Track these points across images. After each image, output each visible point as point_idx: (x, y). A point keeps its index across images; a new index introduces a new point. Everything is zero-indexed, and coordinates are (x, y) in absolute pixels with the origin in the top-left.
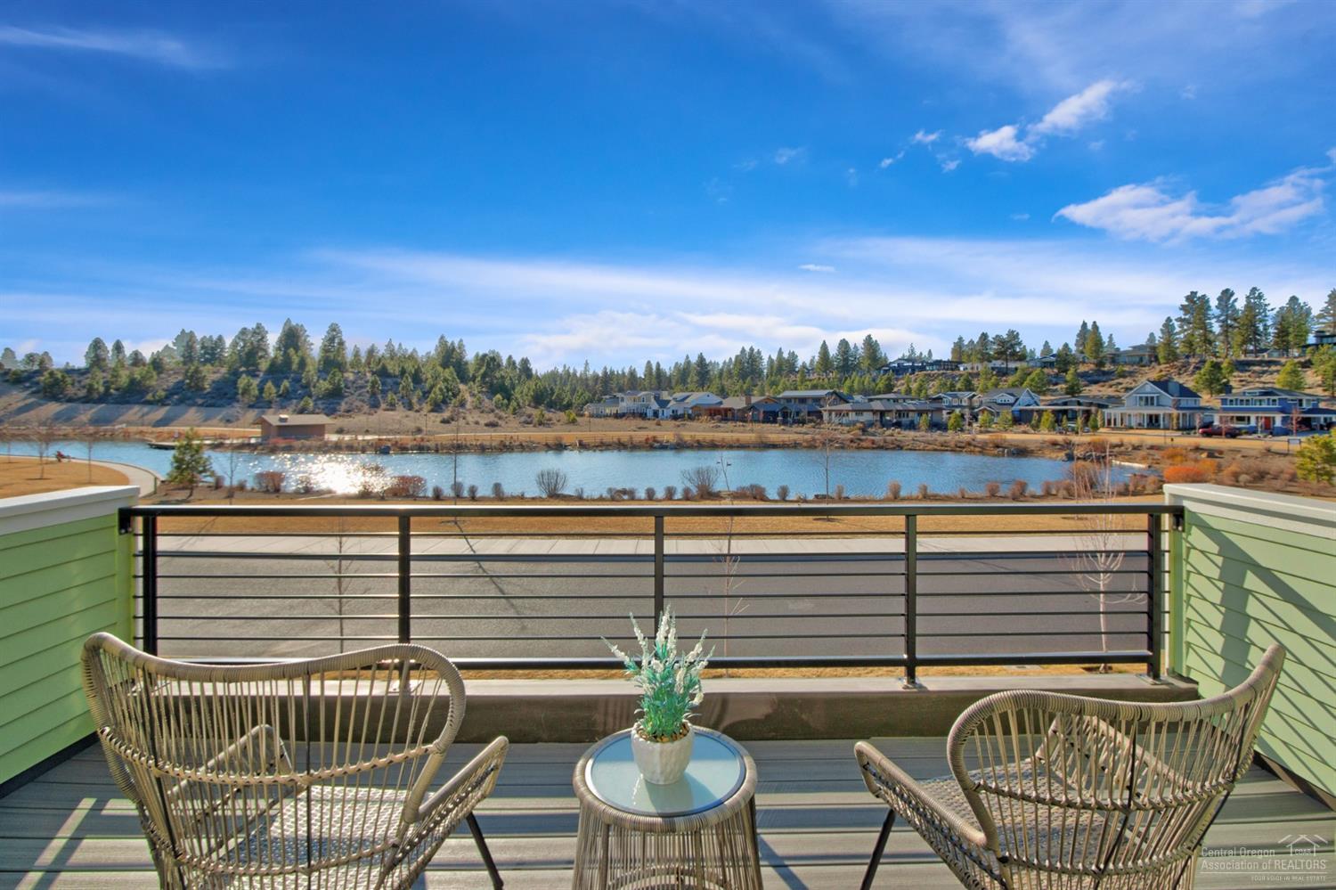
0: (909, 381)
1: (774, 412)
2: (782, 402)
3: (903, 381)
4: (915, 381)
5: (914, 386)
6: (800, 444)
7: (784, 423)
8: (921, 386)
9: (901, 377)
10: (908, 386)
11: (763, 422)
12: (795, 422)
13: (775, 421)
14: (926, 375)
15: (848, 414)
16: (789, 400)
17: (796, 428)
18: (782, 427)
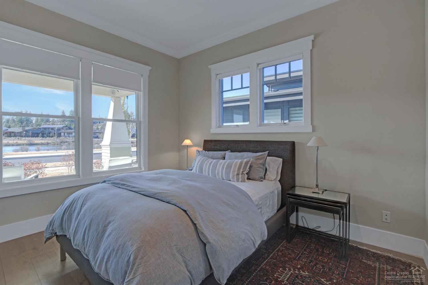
0: (98, 126)
1: (38, 133)
2: (42, 129)
3: (96, 126)
4: (100, 126)
5: (99, 127)
6: (50, 143)
7: (43, 137)
8: (102, 127)
9: (95, 124)
10: (97, 127)
11: (32, 137)
12: (47, 136)
13: (38, 136)
14: (104, 124)
15: (72, 134)
16: (45, 129)
17: (48, 138)
18: (41, 138)
